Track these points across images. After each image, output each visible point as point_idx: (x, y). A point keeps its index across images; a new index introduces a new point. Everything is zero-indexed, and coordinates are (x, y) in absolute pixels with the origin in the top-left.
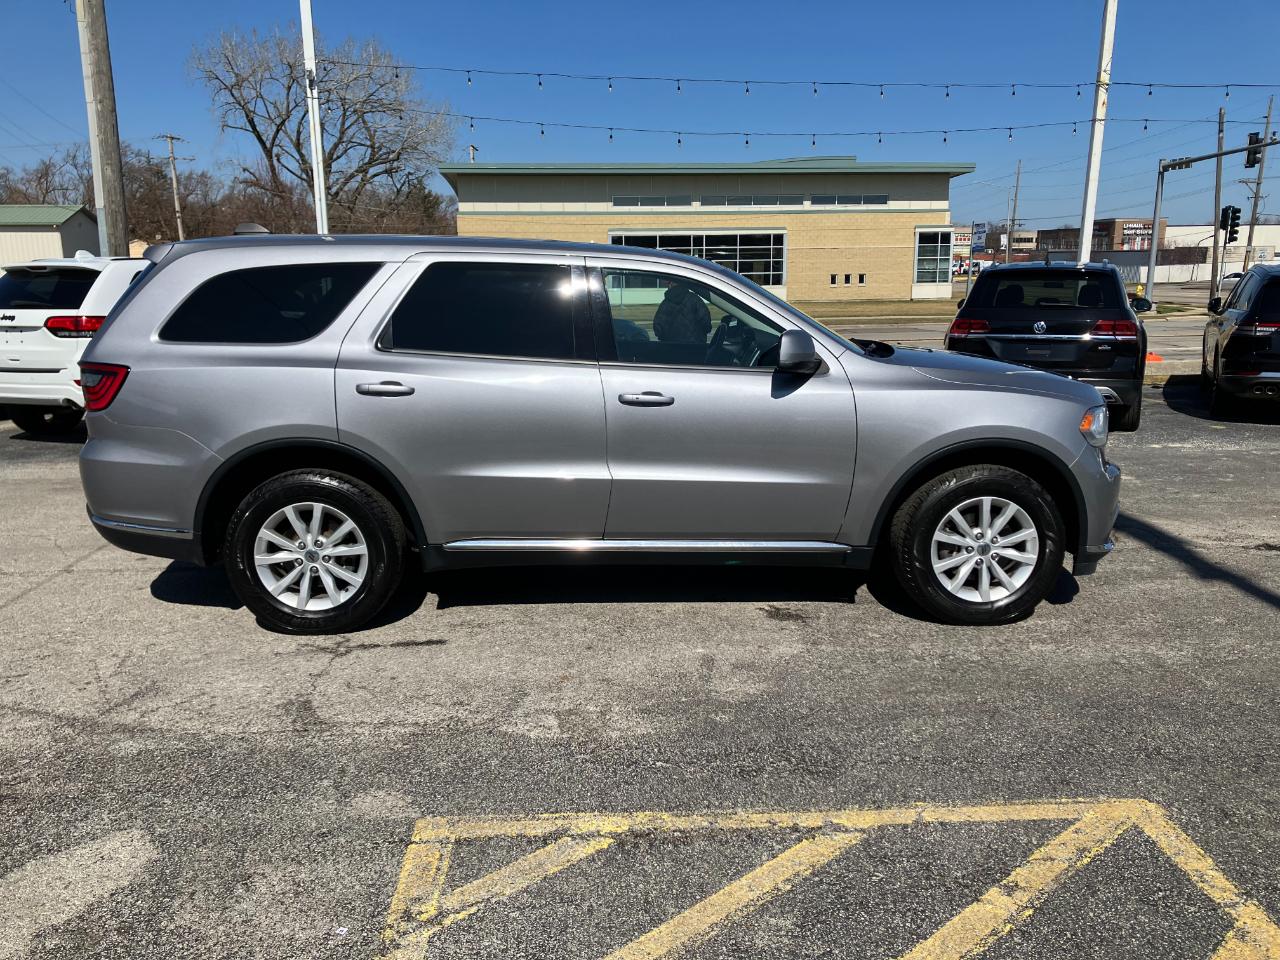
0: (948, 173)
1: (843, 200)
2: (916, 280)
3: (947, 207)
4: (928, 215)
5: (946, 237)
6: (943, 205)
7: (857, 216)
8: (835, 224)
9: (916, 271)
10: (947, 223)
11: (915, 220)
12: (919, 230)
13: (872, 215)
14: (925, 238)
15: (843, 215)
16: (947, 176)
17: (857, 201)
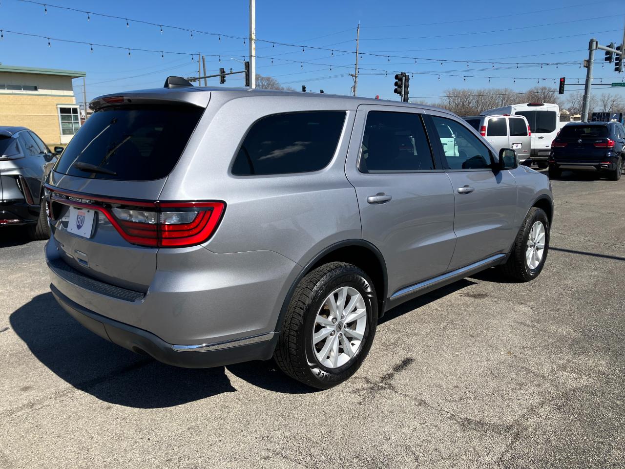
0: (70, 76)
1: (10, 87)
2: (62, 133)
3: (72, 94)
4: (63, 98)
5: (75, 111)
6: (70, 93)
7: (21, 97)
8: (7, 101)
9: (61, 129)
10: (74, 103)
11: (56, 101)
12: (60, 106)
13: (29, 97)
14: (63, 110)
15: (12, 96)
16: (70, 77)
17: (19, 88)
